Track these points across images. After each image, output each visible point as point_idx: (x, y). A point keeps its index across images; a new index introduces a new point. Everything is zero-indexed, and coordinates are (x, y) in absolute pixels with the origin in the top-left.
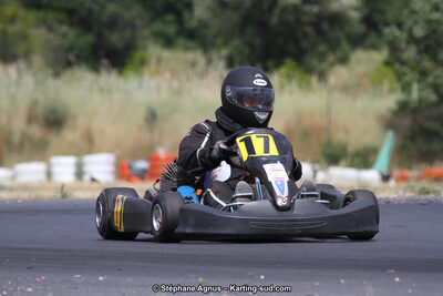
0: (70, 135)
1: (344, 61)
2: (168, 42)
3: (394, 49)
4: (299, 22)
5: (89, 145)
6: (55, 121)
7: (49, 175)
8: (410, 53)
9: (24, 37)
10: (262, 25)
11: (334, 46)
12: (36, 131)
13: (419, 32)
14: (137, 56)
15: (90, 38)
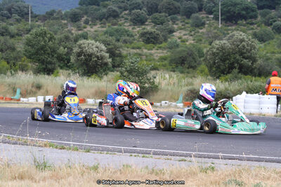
0: (42, 91)
1: (106, 74)
2: (61, 68)
3: (122, 73)
4: (97, 64)
5: (47, 93)
6: (39, 87)
7: (37, 100)
8: (126, 74)
9: (26, 66)
10: (87, 65)
11: (104, 71)
12: (34, 89)
13: (128, 69)
14: (56, 72)
15: (44, 66)
